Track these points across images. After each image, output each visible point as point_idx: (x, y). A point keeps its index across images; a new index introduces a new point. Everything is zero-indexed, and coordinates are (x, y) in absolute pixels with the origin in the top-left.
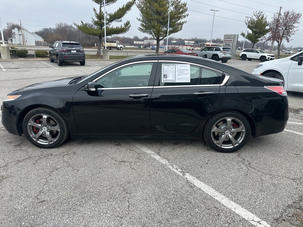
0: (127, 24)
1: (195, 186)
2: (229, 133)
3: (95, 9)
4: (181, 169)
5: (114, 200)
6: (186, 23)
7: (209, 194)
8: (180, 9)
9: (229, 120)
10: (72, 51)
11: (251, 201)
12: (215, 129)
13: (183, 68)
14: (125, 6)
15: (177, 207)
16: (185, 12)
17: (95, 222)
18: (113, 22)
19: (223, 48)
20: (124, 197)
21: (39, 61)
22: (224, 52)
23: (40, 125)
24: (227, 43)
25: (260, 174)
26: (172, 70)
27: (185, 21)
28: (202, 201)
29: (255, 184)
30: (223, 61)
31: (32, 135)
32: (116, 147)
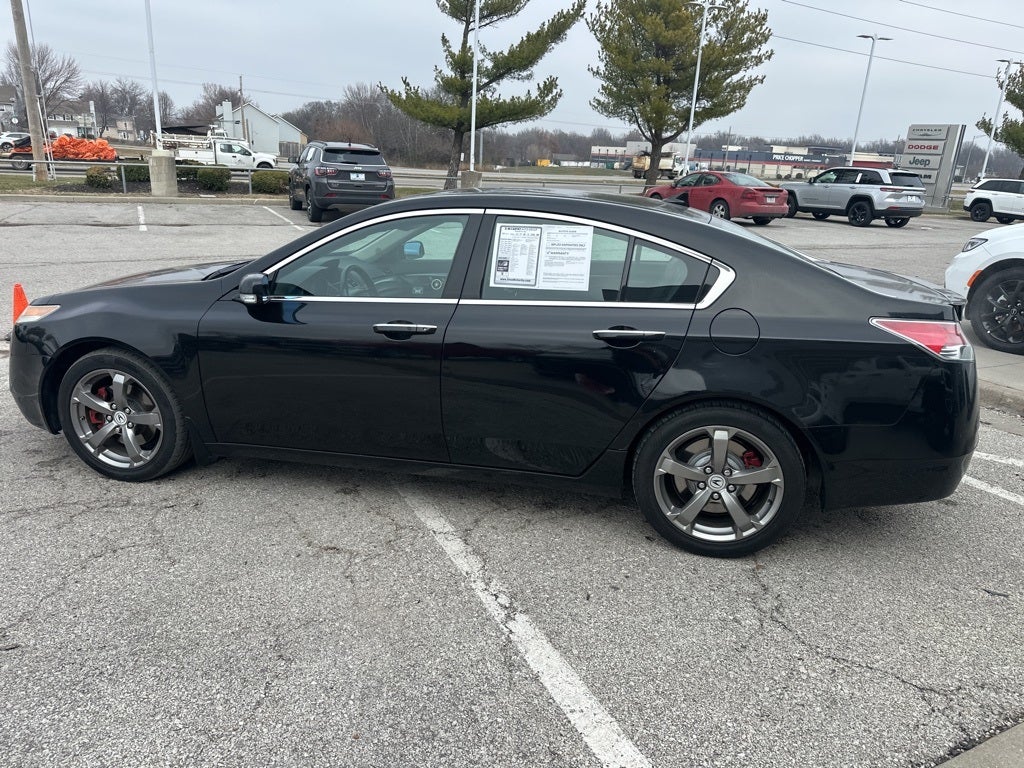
0: (549, 86)
1: (524, 663)
2: (722, 483)
3: (447, 37)
4: (513, 596)
5: (228, 674)
6: (762, 81)
7: (558, 700)
8: (743, 34)
9: (721, 435)
10: (353, 176)
11: (700, 750)
12: (667, 465)
13: (569, 239)
14: (546, 27)
15: (421, 731)
16: (760, 43)
17: (122, 740)
18: (505, 80)
19: (892, 175)
20: (262, 671)
21: (258, 203)
22: (895, 190)
23: (105, 405)
24: (917, 157)
25: (798, 649)
26: (528, 244)
27: (760, 77)
28: (519, 722)
29: (754, 687)
30: (893, 222)
31: (85, 434)
32: (338, 498)
